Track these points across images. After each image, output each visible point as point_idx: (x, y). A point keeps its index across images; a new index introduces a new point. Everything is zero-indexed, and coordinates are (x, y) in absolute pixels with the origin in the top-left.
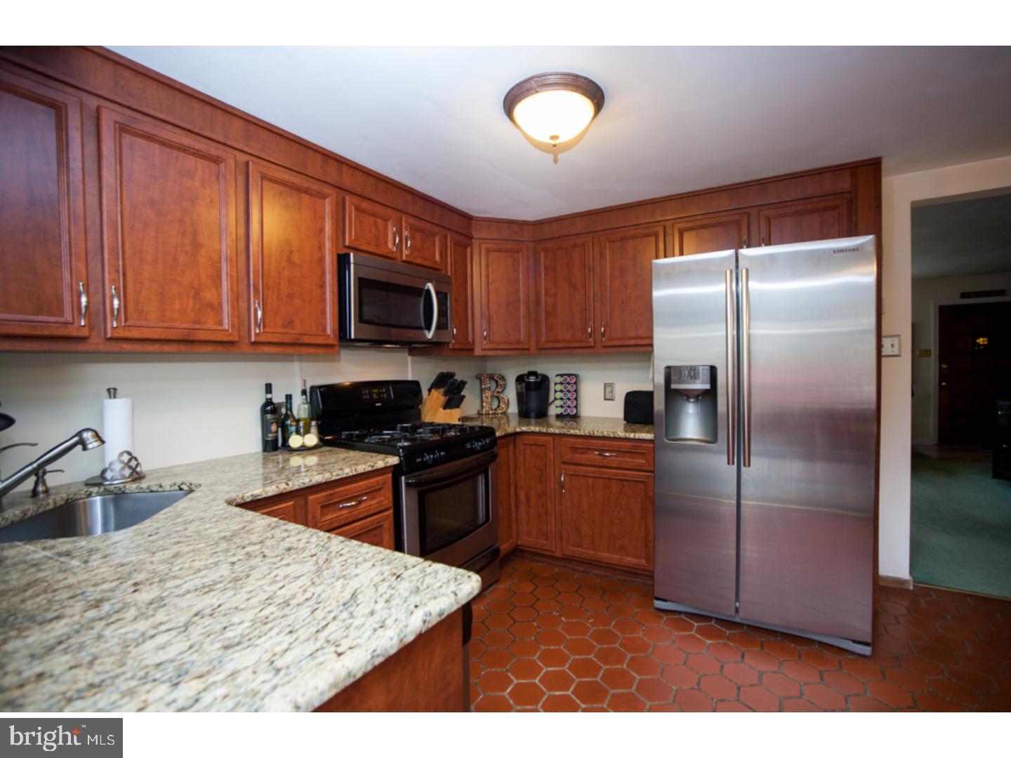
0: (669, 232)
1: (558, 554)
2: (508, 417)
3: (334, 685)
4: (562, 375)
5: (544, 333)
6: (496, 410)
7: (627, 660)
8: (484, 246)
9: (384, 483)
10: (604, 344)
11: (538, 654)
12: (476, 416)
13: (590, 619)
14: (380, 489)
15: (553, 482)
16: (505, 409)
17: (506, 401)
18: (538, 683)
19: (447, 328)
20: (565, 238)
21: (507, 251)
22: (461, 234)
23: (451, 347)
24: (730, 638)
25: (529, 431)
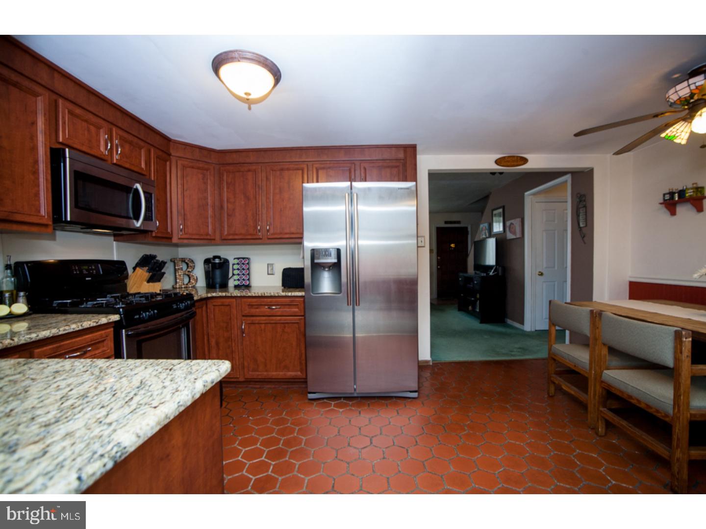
0: (310, 168)
1: (241, 379)
2: (196, 290)
3: (158, 423)
4: (238, 259)
5: (226, 229)
6: (187, 284)
7: (296, 431)
8: (179, 163)
9: (107, 336)
10: (269, 237)
11: (237, 442)
12: (172, 289)
13: (269, 414)
14: (103, 341)
15: (236, 329)
16: (194, 284)
17: (195, 278)
18: (241, 459)
19: (152, 220)
20: (242, 164)
21: (199, 168)
22: (163, 151)
23: (154, 234)
24: (353, 405)
25: (218, 295)
